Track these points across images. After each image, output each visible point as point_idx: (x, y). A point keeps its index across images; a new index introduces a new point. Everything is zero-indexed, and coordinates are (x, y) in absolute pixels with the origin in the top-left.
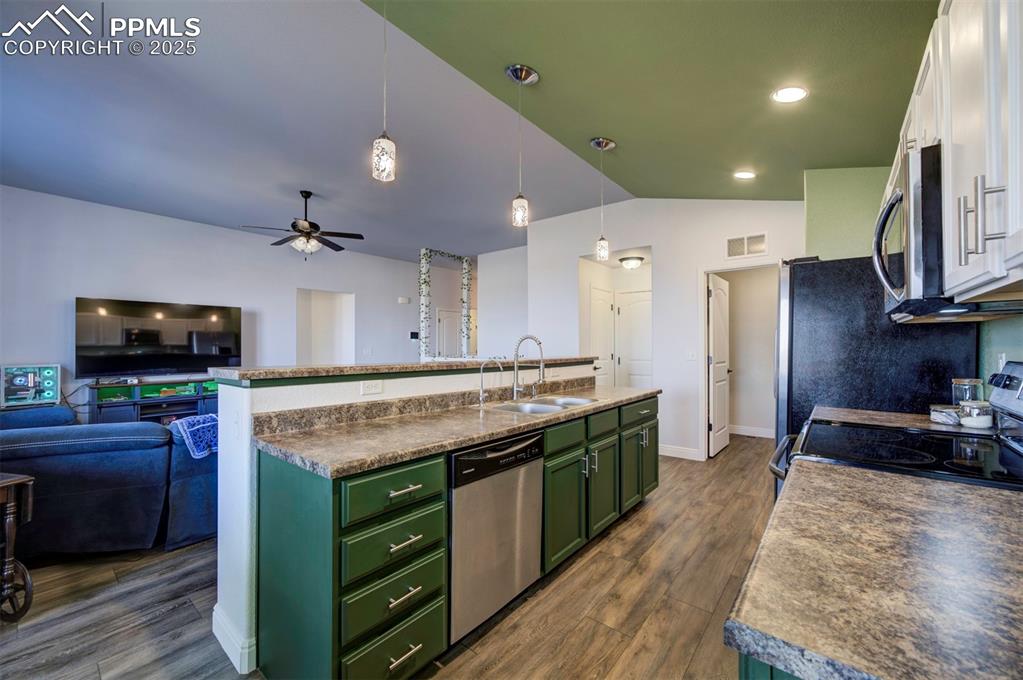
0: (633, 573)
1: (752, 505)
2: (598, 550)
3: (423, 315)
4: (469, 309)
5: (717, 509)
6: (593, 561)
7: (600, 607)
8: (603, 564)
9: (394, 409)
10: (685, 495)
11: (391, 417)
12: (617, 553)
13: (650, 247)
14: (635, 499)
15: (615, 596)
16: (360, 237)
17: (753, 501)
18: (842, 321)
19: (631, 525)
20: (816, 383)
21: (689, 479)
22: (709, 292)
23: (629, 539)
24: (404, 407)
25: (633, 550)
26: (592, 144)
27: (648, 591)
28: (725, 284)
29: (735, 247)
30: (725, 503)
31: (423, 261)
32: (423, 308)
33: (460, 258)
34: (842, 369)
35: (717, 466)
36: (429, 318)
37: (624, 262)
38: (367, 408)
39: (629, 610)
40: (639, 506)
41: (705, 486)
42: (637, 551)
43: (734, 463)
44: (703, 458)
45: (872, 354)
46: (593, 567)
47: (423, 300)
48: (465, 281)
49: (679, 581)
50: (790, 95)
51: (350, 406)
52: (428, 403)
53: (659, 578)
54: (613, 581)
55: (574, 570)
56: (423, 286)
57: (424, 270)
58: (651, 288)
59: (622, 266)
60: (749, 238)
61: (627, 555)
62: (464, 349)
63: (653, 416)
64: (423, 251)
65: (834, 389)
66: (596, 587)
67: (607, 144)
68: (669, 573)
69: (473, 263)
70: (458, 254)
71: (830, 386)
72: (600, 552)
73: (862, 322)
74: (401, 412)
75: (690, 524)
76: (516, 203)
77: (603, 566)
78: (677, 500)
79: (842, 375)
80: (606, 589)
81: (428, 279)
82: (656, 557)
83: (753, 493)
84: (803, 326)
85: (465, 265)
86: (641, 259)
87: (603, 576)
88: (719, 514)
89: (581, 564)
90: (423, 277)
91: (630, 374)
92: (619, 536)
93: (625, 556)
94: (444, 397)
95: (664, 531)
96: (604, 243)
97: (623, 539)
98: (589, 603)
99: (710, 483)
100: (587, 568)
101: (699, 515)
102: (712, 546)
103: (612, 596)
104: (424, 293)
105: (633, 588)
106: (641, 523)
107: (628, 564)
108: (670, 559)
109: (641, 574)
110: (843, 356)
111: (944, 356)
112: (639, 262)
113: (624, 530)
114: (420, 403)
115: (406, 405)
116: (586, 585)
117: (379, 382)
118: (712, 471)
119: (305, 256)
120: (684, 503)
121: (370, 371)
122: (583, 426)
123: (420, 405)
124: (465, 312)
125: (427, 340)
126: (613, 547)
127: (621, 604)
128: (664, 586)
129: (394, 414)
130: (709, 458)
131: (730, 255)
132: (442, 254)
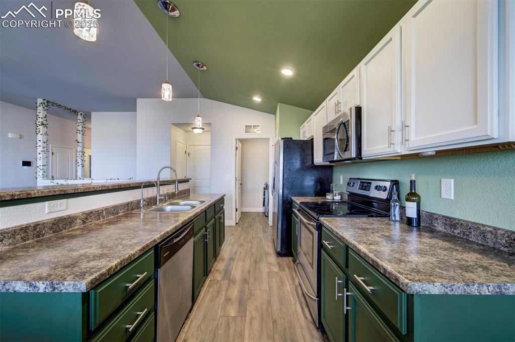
0: (231, 285)
1: (261, 240)
2: (209, 280)
3: (40, 149)
4: (83, 147)
5: (250, 245)
6: (210, 286)
7: (224, 309)
8: (215, 286)
9: (78, 221)
10: (234, 242)
11: (75, 228)
12: (219, 279)
13: (210, 124)
15: (228, 300)
17: (260, 239)
19: (218, 262)
21: (232, 234)
22: (236, 148)
23: (221, 269)
24: (87, 219)
25: (225, 274)
26: (195, 64)
27: (242, 292)
29: (248, 129)
30: (251, 242)
31: (40, 109)
32: (40, 143)
33: (75, 112)
35: (241, 227)
36: (46, 151)
37: (194, 130)
38: (54, 224)
39: (238, 304)
41: (241, 236)
42: (227, 273)
43: (246, 225)
44: (234, 224)
46: (211, 289)
47: (40, 137)
48: (80, 128)
49: (251, 281)
50: (287, 72)
51: (37, 225)
52: (104, 213)
53: (243, 284)
54: (224, 293)
55: (202, 295)
56: (41, 127)
57: (41, 115)
58: (210, 144)
59: (193, 132)
60: (254, 126)
61: (224, 278)
64: (40, 101)
66: (218, 299)
67: (202, 67)
68: (245, 280)
69: (87, 117)
70: (73, 108)
72: (211, 280)
74: (84, 222)
75: (243, 255)
76: (165, 86)
77: (216, 287)
78: (233, 245)
80: (222, 299)
81: (45, 122)
82: (237, 274)
83: (259, 236)
85: (80, 117)
86: (203, 129)
87: (218, 292)
88: (251, 248)
89: (204, 290)
90: (40, 120)
91: (194, 187)
92: (216, 269)
93: (223, 279)
94: (115, 207)
95: (234, 261)
96: (200, 118)
97: (218, 271)
98: (218, 308)
99: (241, 235)
100: (208, 291)
101: (244, 250)
102: (256, 262)
103: (227, 300)
104: (41, 133)
105: (234, 293)
106: (223, 260)
107: (227, 281)
108: (243, 273)
109: (234, 284)
112: (202, 130)
113: (217, 265)
114: (98, 214)
115: (88, 216)
116: (212, 300)
117: (64, 201)
118: (240, 229)
120: (236, 246)
121: (57, 193)
123: (99, 215)
124: (79, 149)
125: (44, 167)
126: (216, 276)
127: (233, 303)
128: (247, 286)
129: (78, 224)
130: (237, 223)
131: (246, 132)
132: (59, 106)
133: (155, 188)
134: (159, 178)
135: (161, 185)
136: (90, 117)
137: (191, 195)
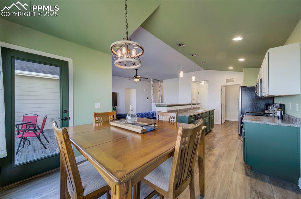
3: (152, 94)
13: (208, 80)
14: (209, 131)
16: (148, 78)
18: (251, 97)
20: (246, 107)
22: (221, 90)
28: (224, 88)
29: (227, 81)
31: (152, 82)
32: (152, 92)
33: (159, 81)
34: (251, 105)
40: (210, 131)
43: (227, 125)
44: (221, 124)
45: (256, 102)
48: (160, 86)
56: (152, 87)
57: (152, 84)
58: (208, 88)
60: (231, 79)
62: (160, 101)
63: (213, 114)
65: (249, 108)
70: (159, 80)
71: (248, 108)
73: (254, 97)
79: (251, 106)
84: (243, 98)
85: (160, 82)
90: (152, 85)
99: (223, 128)
104: (152, 89)
110: (251, 103)
111: (268, 103)
119: (137, 82)
122: (205, 115)
124: (160, 93)
130: (222, 124)
131: (226, 82)
132: (155, 80)
133: (190, 106)
134: (191, 103)
135: (192, 105)
136: (163, 82)
137: (200, 109)
